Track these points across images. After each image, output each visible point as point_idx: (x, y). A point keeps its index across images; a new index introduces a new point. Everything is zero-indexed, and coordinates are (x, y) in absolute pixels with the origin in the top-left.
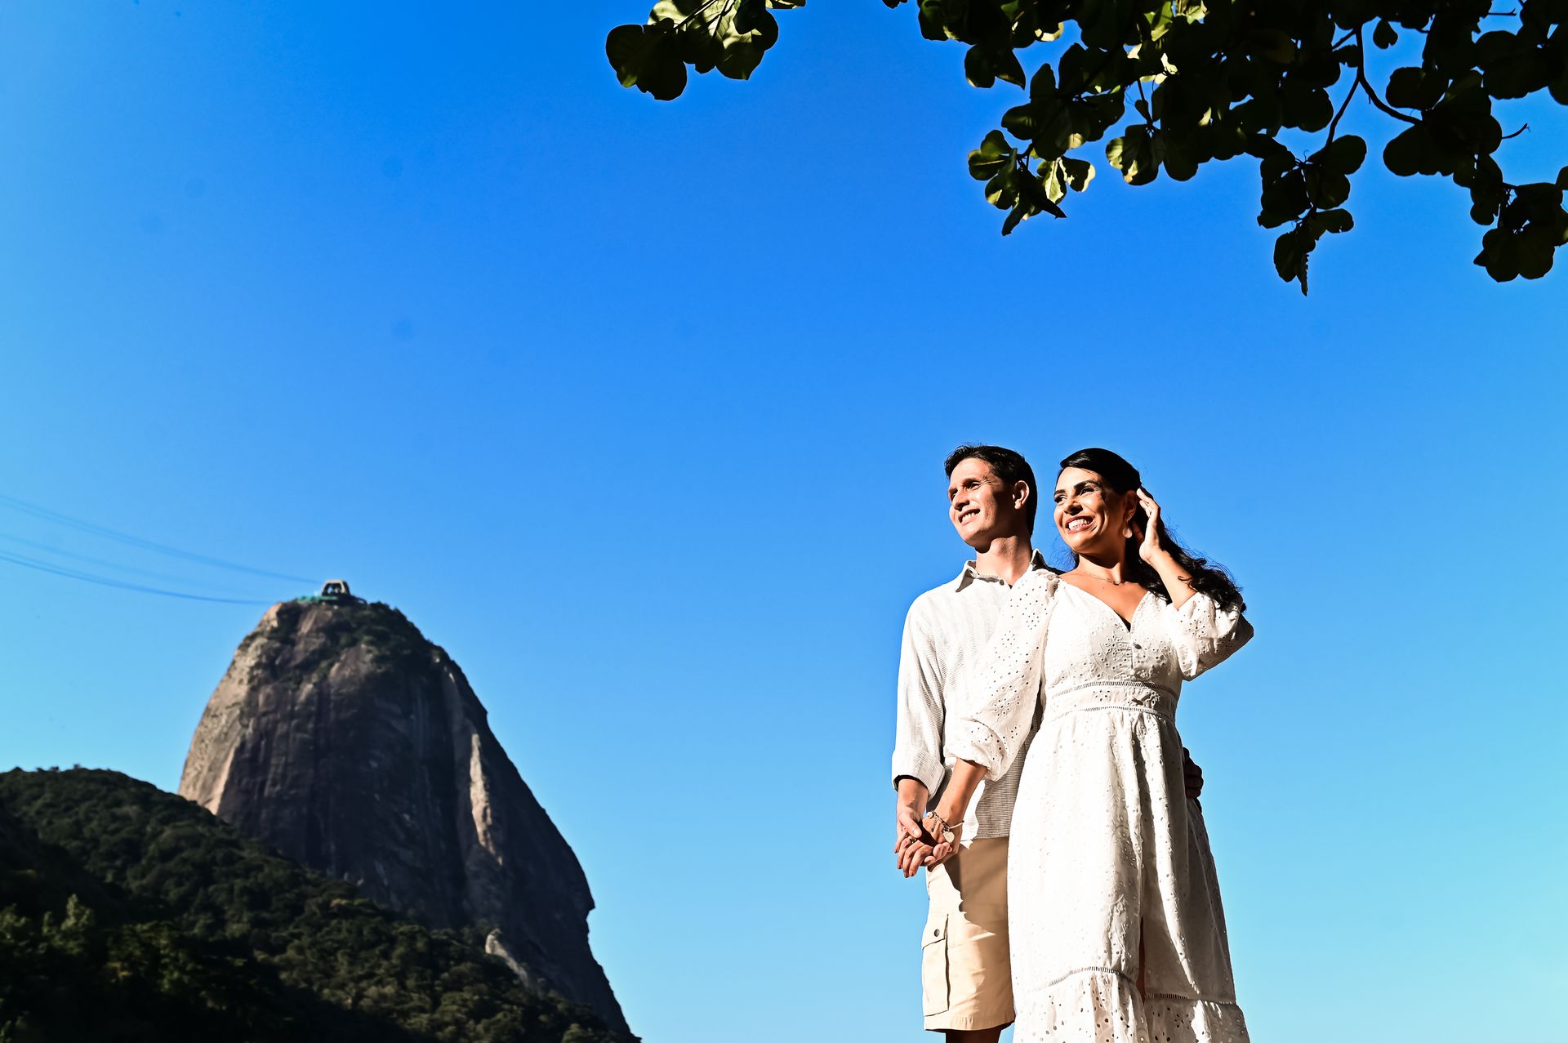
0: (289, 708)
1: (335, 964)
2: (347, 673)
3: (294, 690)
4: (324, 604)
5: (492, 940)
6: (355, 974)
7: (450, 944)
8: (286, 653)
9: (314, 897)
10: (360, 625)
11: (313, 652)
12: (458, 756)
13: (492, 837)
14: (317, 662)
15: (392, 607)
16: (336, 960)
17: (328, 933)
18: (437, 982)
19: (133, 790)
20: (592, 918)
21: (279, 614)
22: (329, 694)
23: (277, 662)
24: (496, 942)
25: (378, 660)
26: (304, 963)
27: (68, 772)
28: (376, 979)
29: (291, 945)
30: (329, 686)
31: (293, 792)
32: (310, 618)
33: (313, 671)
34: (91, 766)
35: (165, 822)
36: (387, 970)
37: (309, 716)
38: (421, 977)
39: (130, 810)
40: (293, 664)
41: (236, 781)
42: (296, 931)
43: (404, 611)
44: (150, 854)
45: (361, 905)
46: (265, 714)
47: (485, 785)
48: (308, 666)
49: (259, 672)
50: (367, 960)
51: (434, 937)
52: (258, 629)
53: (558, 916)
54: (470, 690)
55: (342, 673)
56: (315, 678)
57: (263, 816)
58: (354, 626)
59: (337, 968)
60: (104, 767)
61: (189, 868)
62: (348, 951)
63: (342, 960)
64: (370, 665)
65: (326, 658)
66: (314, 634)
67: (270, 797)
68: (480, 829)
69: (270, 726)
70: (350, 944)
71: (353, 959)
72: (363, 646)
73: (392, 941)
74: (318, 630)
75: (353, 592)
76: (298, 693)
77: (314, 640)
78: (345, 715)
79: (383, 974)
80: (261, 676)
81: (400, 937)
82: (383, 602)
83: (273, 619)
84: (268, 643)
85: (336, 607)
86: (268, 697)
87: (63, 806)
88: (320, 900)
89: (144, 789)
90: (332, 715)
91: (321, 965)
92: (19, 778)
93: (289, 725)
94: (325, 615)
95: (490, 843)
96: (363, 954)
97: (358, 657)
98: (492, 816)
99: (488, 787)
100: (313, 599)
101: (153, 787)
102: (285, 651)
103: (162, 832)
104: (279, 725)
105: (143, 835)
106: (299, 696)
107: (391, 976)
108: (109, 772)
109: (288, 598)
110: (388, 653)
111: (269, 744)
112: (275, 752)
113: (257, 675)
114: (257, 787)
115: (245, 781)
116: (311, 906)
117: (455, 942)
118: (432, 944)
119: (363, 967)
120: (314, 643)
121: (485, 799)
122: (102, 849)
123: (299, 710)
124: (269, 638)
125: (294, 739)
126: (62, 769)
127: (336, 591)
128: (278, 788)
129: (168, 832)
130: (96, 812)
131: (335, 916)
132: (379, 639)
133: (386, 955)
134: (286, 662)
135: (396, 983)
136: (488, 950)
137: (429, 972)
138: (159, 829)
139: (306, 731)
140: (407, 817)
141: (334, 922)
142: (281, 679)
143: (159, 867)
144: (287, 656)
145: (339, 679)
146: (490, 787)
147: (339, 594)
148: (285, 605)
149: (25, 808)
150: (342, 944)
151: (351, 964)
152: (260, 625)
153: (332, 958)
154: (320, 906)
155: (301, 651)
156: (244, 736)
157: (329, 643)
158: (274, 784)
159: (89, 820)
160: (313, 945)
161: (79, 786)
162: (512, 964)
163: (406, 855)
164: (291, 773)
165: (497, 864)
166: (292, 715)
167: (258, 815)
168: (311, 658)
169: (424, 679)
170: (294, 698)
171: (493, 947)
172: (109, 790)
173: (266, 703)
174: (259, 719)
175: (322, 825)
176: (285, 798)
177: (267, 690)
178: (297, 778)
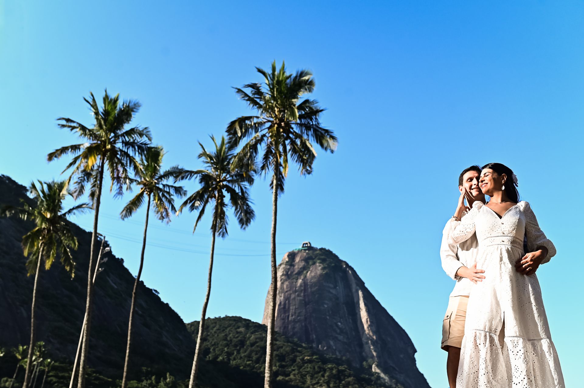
0: (294, 289)
1: (306, 379)
2: (313, 274)
3: (296, 282)
4: (303, 251)
5: (375, 367)
6: (313, 383)
7: (346, 371)
8: (292, 270)
9: (299, 356)
10: (316, 257)
11: (301, 268)
12: (355, 300)
13: (371, 329)
14: (302, 272)
15: (327, 249)
16: (306, 378)
17: (304, 369)
18: (341, 385)
19: (244, 322)
20: (416, 356)
21: (288, 256)
22: (307, 283)
23: (289, 273)
24: (376, 367)
25: (323, 269)
26: (296, 380)
27: (224, 318)
28: (320, 384)
29: (292, 373)
30: (307, 280)
31: (299, 318)
32: (299, 256)
33: (301, 275)
34: (230, 315)
35: (252, 333)
36: (323, 381)
37: (301, 291)
38: (335, 383)
39: (242, 329)
40: (294, 273)
41: (279, 316)
42: (294, 368)
43: (331, 250)
44: (247, 344)
45: (315, 358)
46: (287, 292)
47: (366, 310)
48: (299, 273)
49: (283, 277)
50: (317, 378)
51: (340, 369)
52: (282, 262)
53: (402, 356)
54: (358, 276)
55: (311, 275)
56: (302, 277)
57: (290, 327)
58: (314, 257)
59: (307, 381)
60: (234, 315)
61: (259, 349)
62: (310, 375)
63: (308, 378)
64: (320, 271)
65: (305, 270)
66: (300, 262)
67: (291, 320)
68: (366, 327)
69: (289, 296)
70: (311, 372)
71: (312, 377)
72: (318, 264)
73: (325, 371)
74: (302, 260)
75: (312, 245)
76: (297, 283)
77: (301, 264)
78: (314, 289)
79: (322, 382)
80: (284, 278)
81: (328, 369)
82: (324, 247)
83: (286, 258)
84: (285, 267)
85: (307, 251)
86: (287, 286)
87: (222, 329)
88: (301, 357)
89: (247, 322)
90: (309, 290)
91: (301, 380)
92: (209, 321)
93: (295, 294)
94: (303, 255)
95: (370, 331)
96: (316, 376)
97: (316, 268)
98: (370, 321)
99: (367, 311)
100: (299, 249)
101: (249, 321)
102: (291, 269)
103: (251, 336)
104: (292, 295)
105: (245, 338)
106: (297, 284)
107: (325, 383)
108: (236, 317)
109: (291, 250)
110: (326, 266)
111: (289, 302)
112: (291, 305)
113: (283, 278)
114: (287, 317)
115: (282, 315)
116: (298, 360)
117: (347, 370)
118: (339, 371)
119: (315, 380)
120: (301, 265)
121: (367, 315)
122: (233, 344)
123: (298, 289)
124: (286, 265)
125: (297, 300)
126: (222, 317)
127: (307, 245)
128: (294, 317)
129: (253, 337)
130: (232, 331)
131: (306, 363)
132: (323, 261)
133: (323, 376)
134: (292, 273)
135: (326, 385)
136: (373, 370)
137: (338, 381)
138: (250, 336)
139: (301, 296)
140: (339, 324)
141: (306, 365)
142: (291, 279)
143: (250, 349)
144: (292, 271)
145: (310, 277)
146: (368, 311)
147: (308, 247)
148: (290, 253)
149: (211, 331)
150: (308, 372)
151: (311, 379)
152: (282, 261)
153: (305, 377)
154: (301, 359)
155: (297, 268)
156: (280, 300)
157: (306, 264)
158: (292, 316)
159: (230, 334)
160: (298, 373)
161: (227, 322)
162: (382, 375)
163: (341, 337)
164: (298, 312)
165: (374, 339)
166: (296, 291)
167: (288, 327)
168: (300, 270)
169: (340, 274)
170: (296, 285)
171: (375, 369)
172: (236, 323)
173: (287, 288)
174: (285, 293)
175: (310, 329)
176: (296, 320)
177: (287, 283)
178: (300, 313)
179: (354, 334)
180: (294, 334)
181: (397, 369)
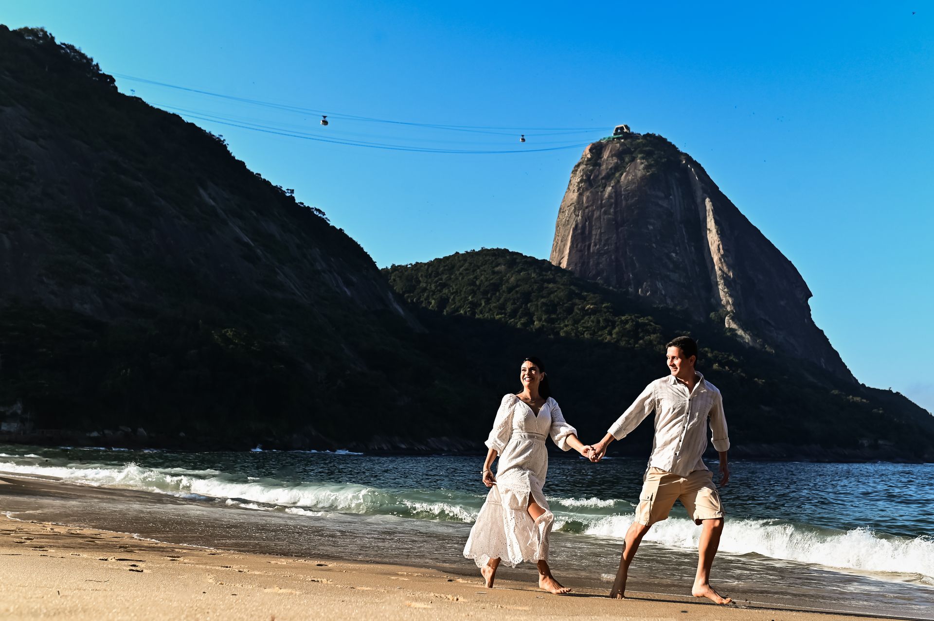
0: (599, 202)
3: (602, 192)
4: (615, 140)
5: (729, 320)
7: (649, 325)
9: (579, 305)
10: (636, 149)
11: (611, 169)
12: (701, 216)
13: (725, 261)
14: (614, 174)
15: (657, 135)
17: (583, 323)
20: (811, 302)
21: (590, 150)
22: (621, 191)
23: (592, 178)
24: (731, 321)
25: (647, 168)
30: (621, 187)
31: (606, 248)
32: (608, 150)
33: (611, 179)
37: (611, 205)
39: (502, 268)
40: (600, 177)
41: (575, 246)
42: (567, 323)
43: (665, 136)
44: (503, 289)
46: (587, 207)
47: (717, 232)
48: (609, 177)
49: (583, 184)
51: (640, 321)
52: (581, 160)
53: (782, 303)
54: (706, 176)
55: (628, 178)
56: (613, 183)
57: (591, 263)
58: (633, 150)
64: (642, 171)
65: (618, 171)
66: (610, 158)
67: (593, 252)
68: (716, 258)
69: (590, 214)
72: (638, 161)
73: (615, 325)
74: (612, 156)
75: (632, 130)
76: (604, 193)
77: (611, 162)
78: (630, 202)
80: (584, 187)
81: (619, 323)
82: (651, 132)
83: (588, 154)
84: (586, 168)
85: (622, 141)
86: (588, 197)
87: (472, 269)
88: (581, 306)
89: (515, 256)
90: (624, 203)
92: (456, 257)
93: (601, 211)
94: (616, 147)
95: (724, 265)
97: (636, 168)
98: (723, 249)
100: (609, 138)
102: (595, 171)
104: (595, 212)
105: (502, 280)
106: (604, 195)
109: (596, 140)
110: (653, 163)
111: (590, 223)
112: (594, 228)
113: (582, 186)
114: (586, 248)
115: (579, 245)
116: (576, 310)
117: (652, 323)
118: (638, 326)
121: (718, 240)
122: (482, 290)
123: (605, 202)
124: (586, 165)
125: (604, 219)
126: (477, 250)
127: (622, 131)
128: (598, 247)
130: (485, 271)
131: (588, 314)
132: (648, 155)
134: (596, 177)
136: (727, 325)
137: (632, 341)
138: (511, 277)
139: (610, 214)
140: (674, 255)
141: (586, 317)
142: (595, 187)
143: (505, 296)
144: (597, 173)
145: (626, 182)
146: (721, 233)
147: (623, 133)
148: (593, 144)
149: (455, 272)
152: (582, 158)
154: (580, 309)
155: (604, 169)
156: (577, 221)
157: (619, 162)
158: (595, 245)
159: (482, 275)
161: (481, 258)
162: (740, 332)
163: (675, 276)
164: (604, 238)
165: (730, 277)
166: (602, 206)
167: (589, 262)
168: (610, 172)
169: (677, 174)
170: (602, 196)
171: (729, 323)
172: (496, 259)
173: (587, 201)
174: (584, 210)
175: (624, 265)
176: (602, 252)
177: (588, 194)
178: (607, 240)
179: (697, 269)
180: (598, 274)
181: (773, 324)
